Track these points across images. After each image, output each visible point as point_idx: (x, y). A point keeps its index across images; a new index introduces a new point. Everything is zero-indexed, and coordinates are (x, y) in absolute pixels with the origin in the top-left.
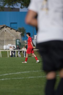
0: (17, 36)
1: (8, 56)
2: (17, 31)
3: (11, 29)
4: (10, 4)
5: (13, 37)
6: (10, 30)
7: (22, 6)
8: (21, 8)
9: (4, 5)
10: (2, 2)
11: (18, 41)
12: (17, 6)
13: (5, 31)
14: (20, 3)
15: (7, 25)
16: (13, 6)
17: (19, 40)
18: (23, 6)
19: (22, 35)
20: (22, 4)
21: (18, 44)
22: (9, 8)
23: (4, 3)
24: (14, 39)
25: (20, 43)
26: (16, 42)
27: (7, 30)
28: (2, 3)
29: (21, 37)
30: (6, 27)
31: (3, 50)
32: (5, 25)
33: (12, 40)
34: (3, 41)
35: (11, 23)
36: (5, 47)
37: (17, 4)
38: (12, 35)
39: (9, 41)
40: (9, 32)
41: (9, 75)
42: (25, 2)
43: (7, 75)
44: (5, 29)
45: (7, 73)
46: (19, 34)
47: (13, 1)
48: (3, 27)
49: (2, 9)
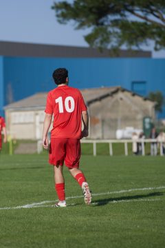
0: (145, 111)
1: (126, 153)
2: (145, 99)
3: (134, 95)
4: (131, 43)
5: (137, 112)
6: (132, 98)
7: (158, 46)
8: (156, 49)
9: (120, 45)
10: (115, 37)
11: (147, 120)
12: (147, 45)
13: (121, 99)
14: (154, 39)
15: (125, 87)
16: (137, 45)
17: (150, 118)
18: (160, 44)
19: (157, 108)
20: (157, 42)
21: (148, 126)
22: (130, 50)
23: (120, 39)
24: (140, 116)
25: (152, 126)
26: (144, 123)
27: (124, 98)
28: (115, 39)
29: (154, 112)
30: (123, 90)
31: (115, 139)
32: (119, 86)
33: (135, 119)
34: (116, 120)
35: (133, 83)
36: (119, 134)
37: (146, 42)
38: (134, 108)
39: (127, 120)
40: (129, 102)
44: (120, 95)
46: (150, 105)
47: (138, 36)
48: (116, 92)
49: (116, 53)
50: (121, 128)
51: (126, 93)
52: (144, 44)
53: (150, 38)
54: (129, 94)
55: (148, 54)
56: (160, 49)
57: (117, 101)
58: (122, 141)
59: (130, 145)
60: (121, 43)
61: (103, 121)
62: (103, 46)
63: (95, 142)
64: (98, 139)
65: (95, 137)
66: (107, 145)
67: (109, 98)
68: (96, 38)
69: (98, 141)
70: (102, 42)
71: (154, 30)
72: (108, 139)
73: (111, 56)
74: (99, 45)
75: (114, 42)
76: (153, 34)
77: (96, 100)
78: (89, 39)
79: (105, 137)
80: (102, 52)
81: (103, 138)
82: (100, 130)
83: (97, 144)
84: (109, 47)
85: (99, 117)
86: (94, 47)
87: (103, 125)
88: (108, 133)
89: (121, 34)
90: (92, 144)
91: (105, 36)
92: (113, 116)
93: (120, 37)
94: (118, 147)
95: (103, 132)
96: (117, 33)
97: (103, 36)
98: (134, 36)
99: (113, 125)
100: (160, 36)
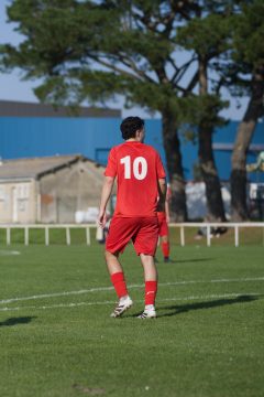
1: (88, 241)
3: (98, 166)
4: (94, 98)
6: (96, 169)
7: (130, 103)
8: (127, 107)
9: (80, 101)
12: (115, 101)
13: (82, 171)
14: (124, 93)
15: (86, 156)
16: (102, 102)
18: (132, 101)
20: (128, 98)
22: (93, 108)
23: (80, 94)
27: (86, 170)
28: (74, 94)
30: (85, 160)
31: (74, 223)
32: (80, 155)
34: (75, 199)
35: (98, 150)
36: (79, 216)
39: (91, 198)
40: (92, 175)
41: (91, 293)
42: (138, 93)
43: (83, 294)
44: (81, 165)
45: (84, 288)
47: (102, 91)
48: (75, 162)
49: (74, 111)
50: (81, 209)
51: (88, 163)
52: (111, 100)
53: (119, 92)
54: (92, 165)
55: (117, 113)
56: (132, 107)
57: (76, 173)
58: (83, 226)
59: (93, 231)
60: (81, 99)
61: (58, 200)
62: (57, 102)
63: (47, 227)
64: (51, 223)
65: (48, 220)
66: (64, 230)
67: (66, 170)
68: (49, 92)
69: (52, 226)
70: (56, 97)
71: (125, 83)
72: (65, 223)
73: (68, 115)
74: (52, 101)
75: (72, 97)
76: (123, 87)
77: (49, 172)
78: (39, 92)
79: (61, 220)
80: (56, 110)
81: (58, 222)
82: (55, 212)
83: (50, 229)
84: (66, 103)
85: (53, 194)
86: (46, 102)
87: (58, 204)
88: (64, 215)
89: (81, 87)
90: (44, 229)
91: (61, 88)
92: (70, 193)
93: (80, 90)
94: (78, 234)
95: (58, 214)
96: (76, 85)
97: (57, 89)
98: (98, 90)
99: (71, 205)
100: (131, 90)
